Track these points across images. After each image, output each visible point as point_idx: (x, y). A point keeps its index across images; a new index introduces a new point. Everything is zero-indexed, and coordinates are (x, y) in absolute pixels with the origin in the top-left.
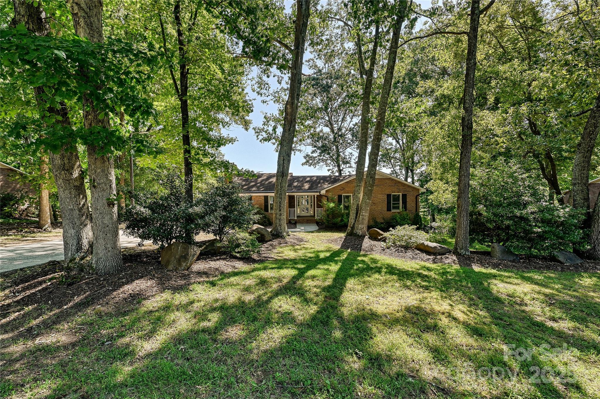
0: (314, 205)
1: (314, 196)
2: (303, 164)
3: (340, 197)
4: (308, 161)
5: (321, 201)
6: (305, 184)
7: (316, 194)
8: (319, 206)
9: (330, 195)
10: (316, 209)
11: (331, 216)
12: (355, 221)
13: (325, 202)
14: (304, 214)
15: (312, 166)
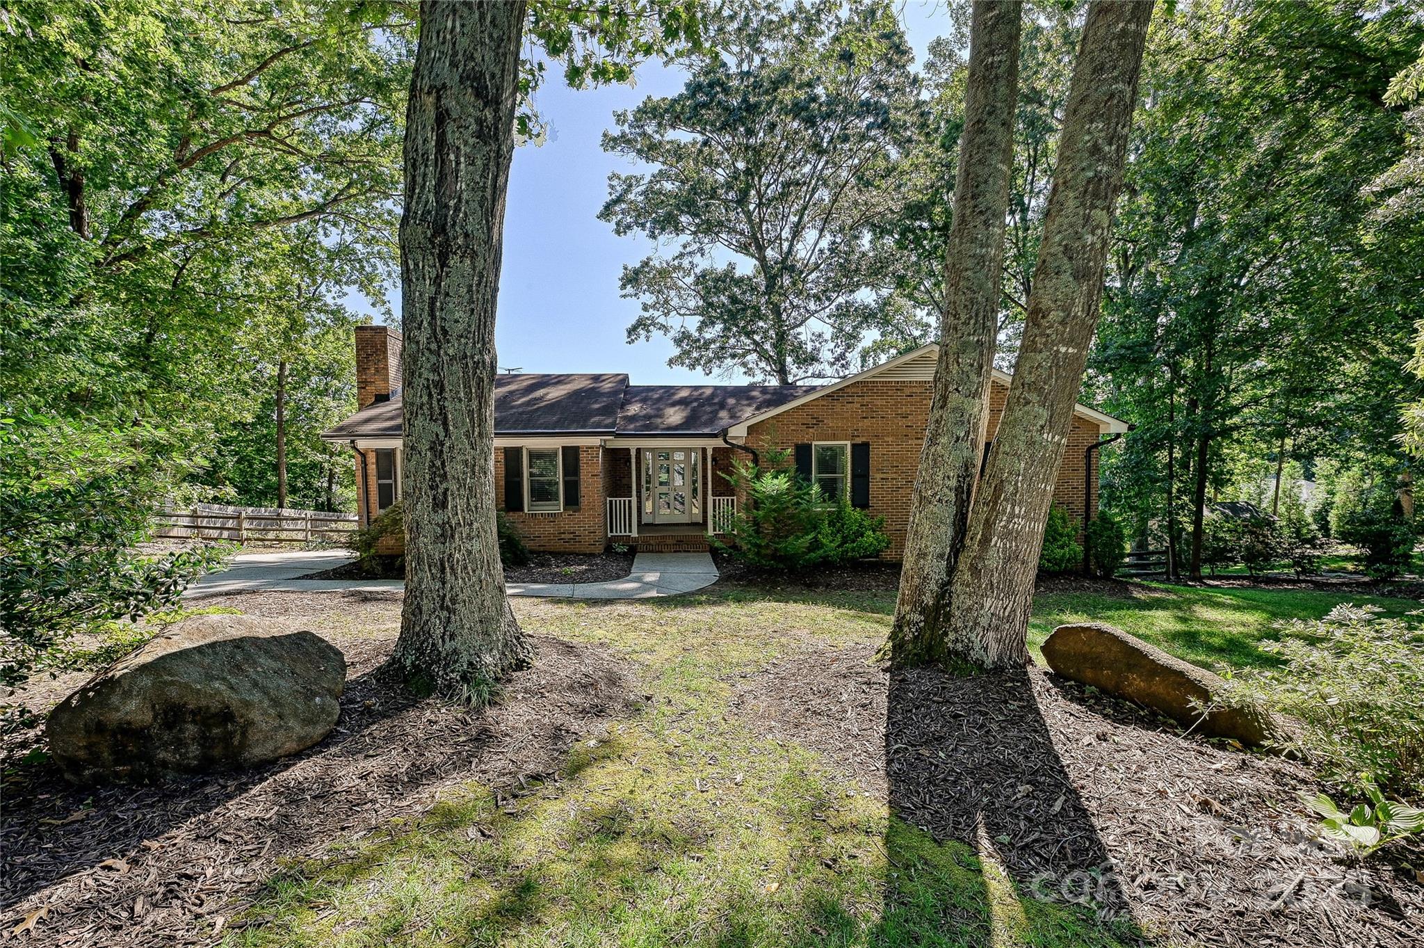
0: (705, 484)
1: (704, 450)
2: (671, 362)
3: (803, 452)
4: (687, 353)
5: (728, 469)
6: (671, 411)
7: (711, 444)
8: (724, 488)
9: (764, 443)
10: (710, 498)
11: (768, 528)
12: (951, 570)
13: (744, 469)
14: (666, 515)
15: (699, 368)
